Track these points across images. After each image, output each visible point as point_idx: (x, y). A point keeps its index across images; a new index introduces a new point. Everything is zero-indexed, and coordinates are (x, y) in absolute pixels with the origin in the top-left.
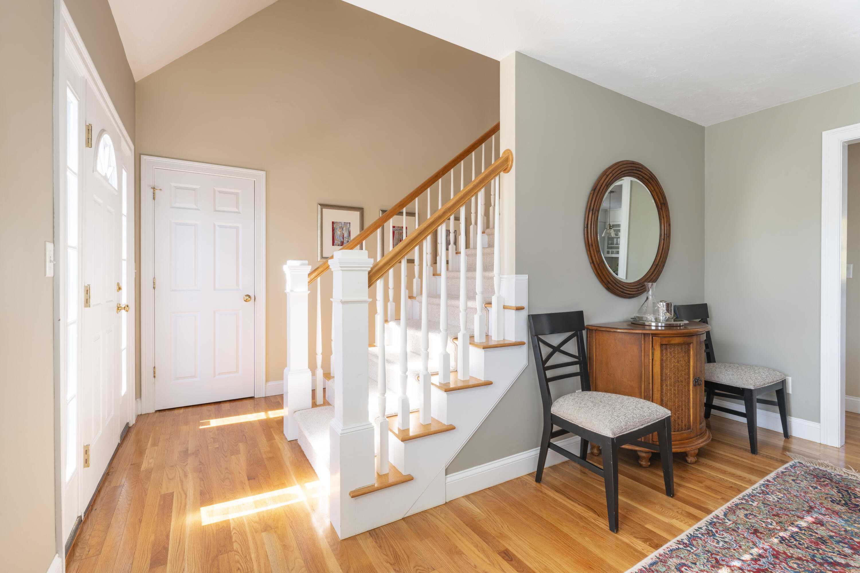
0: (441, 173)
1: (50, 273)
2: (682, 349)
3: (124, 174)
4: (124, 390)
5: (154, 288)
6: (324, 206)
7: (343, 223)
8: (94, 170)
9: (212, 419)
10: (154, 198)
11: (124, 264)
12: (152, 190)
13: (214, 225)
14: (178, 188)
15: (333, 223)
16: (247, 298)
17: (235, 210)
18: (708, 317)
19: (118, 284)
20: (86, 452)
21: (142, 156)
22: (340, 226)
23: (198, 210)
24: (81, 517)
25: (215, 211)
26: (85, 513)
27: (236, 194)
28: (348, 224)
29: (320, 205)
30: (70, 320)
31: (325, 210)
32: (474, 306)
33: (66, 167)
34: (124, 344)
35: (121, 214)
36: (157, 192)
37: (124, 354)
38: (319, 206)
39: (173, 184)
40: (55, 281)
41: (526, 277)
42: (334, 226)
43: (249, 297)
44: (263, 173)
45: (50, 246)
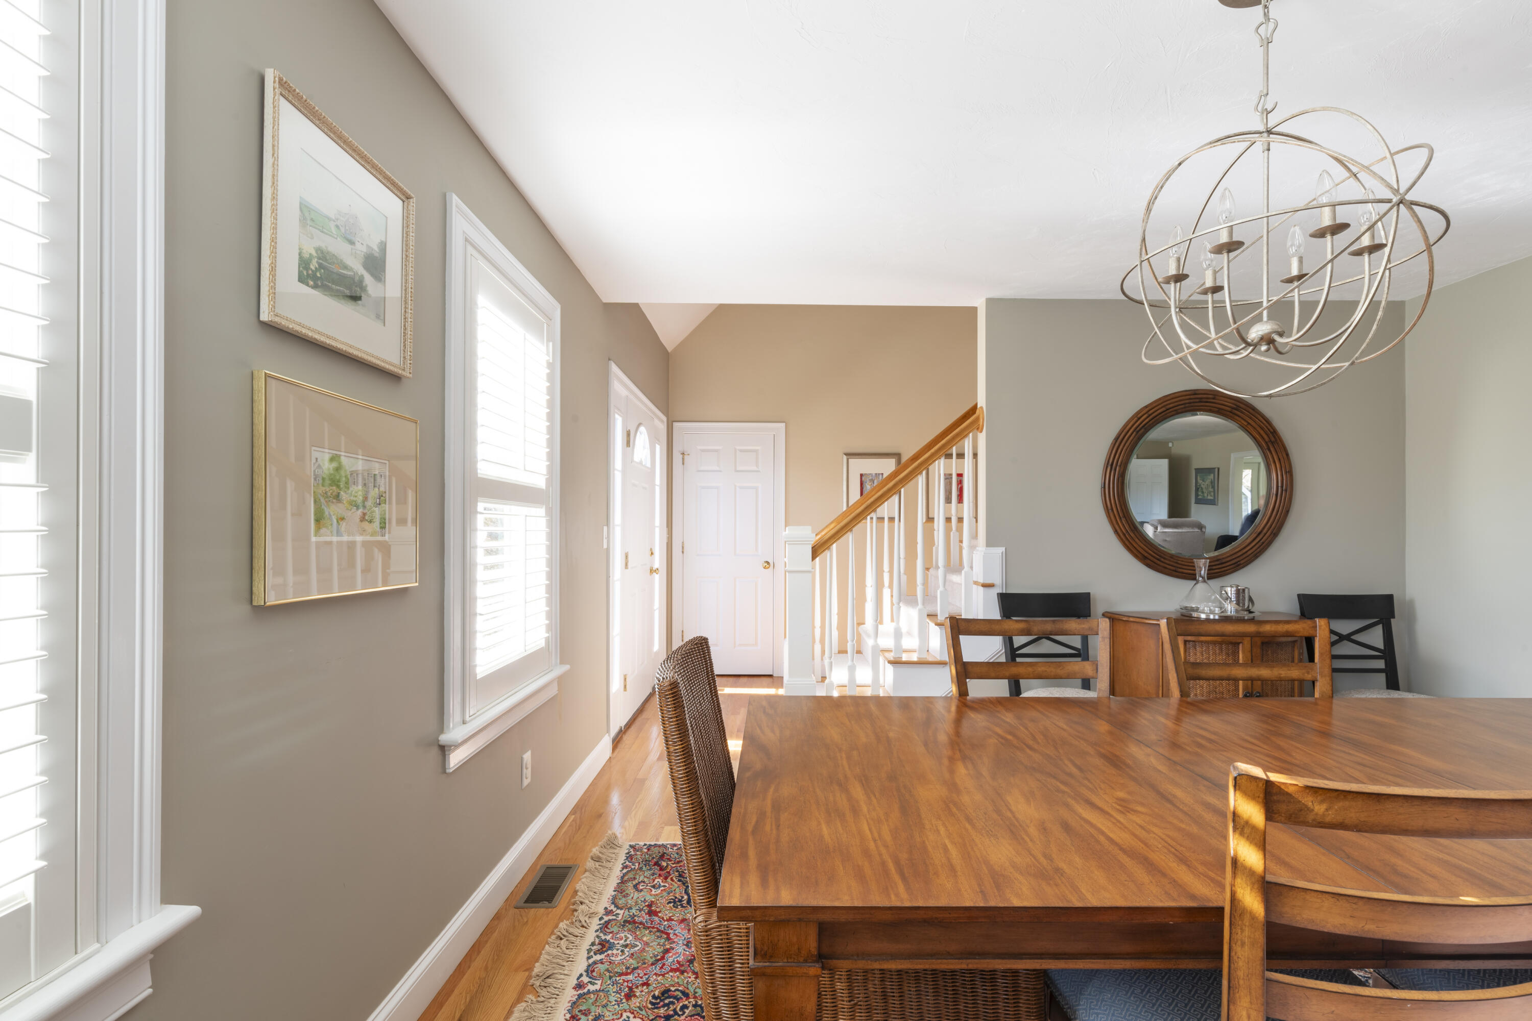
0: (971, 413)
1: (605, 546)
2: (1221, 649)
3: (658, 447)
4: (656, 648)
5: (683, 552)
6: (850, 455)
7: (874, 475)
8: (632, 461)
9: (728, 687)
10: (683, 464)
11: (657, 530)
12: (681, 456)
13: (735, 486)
14: (703, 451)
15: (861, 475)
16: (766, 564)
17: (755, 468)
18: (1394, 617)
19: (651, 549)
20: (625, 679)
21: (674, 423)
22: (871, 478)
23: (720, 471)
24: (621, 727)
25: (736, 471)
26: (625, 726)
27: (756, 451)
28: (881, 476)
29: (846, 454)
30: (615, 578)
31: (852, 461)
32: (959, 582)
33: (614, 469)
34: (657, 605)
35: (654, 485)
36: (686, 457)
37: (657, 614)
38: (845, 457)
39: (699, 448)
40: (608, 550)
41: (1001, 550)
42: (863, 479)
43: (768, 563)
44: (783, 425)
45: (605, 528)
